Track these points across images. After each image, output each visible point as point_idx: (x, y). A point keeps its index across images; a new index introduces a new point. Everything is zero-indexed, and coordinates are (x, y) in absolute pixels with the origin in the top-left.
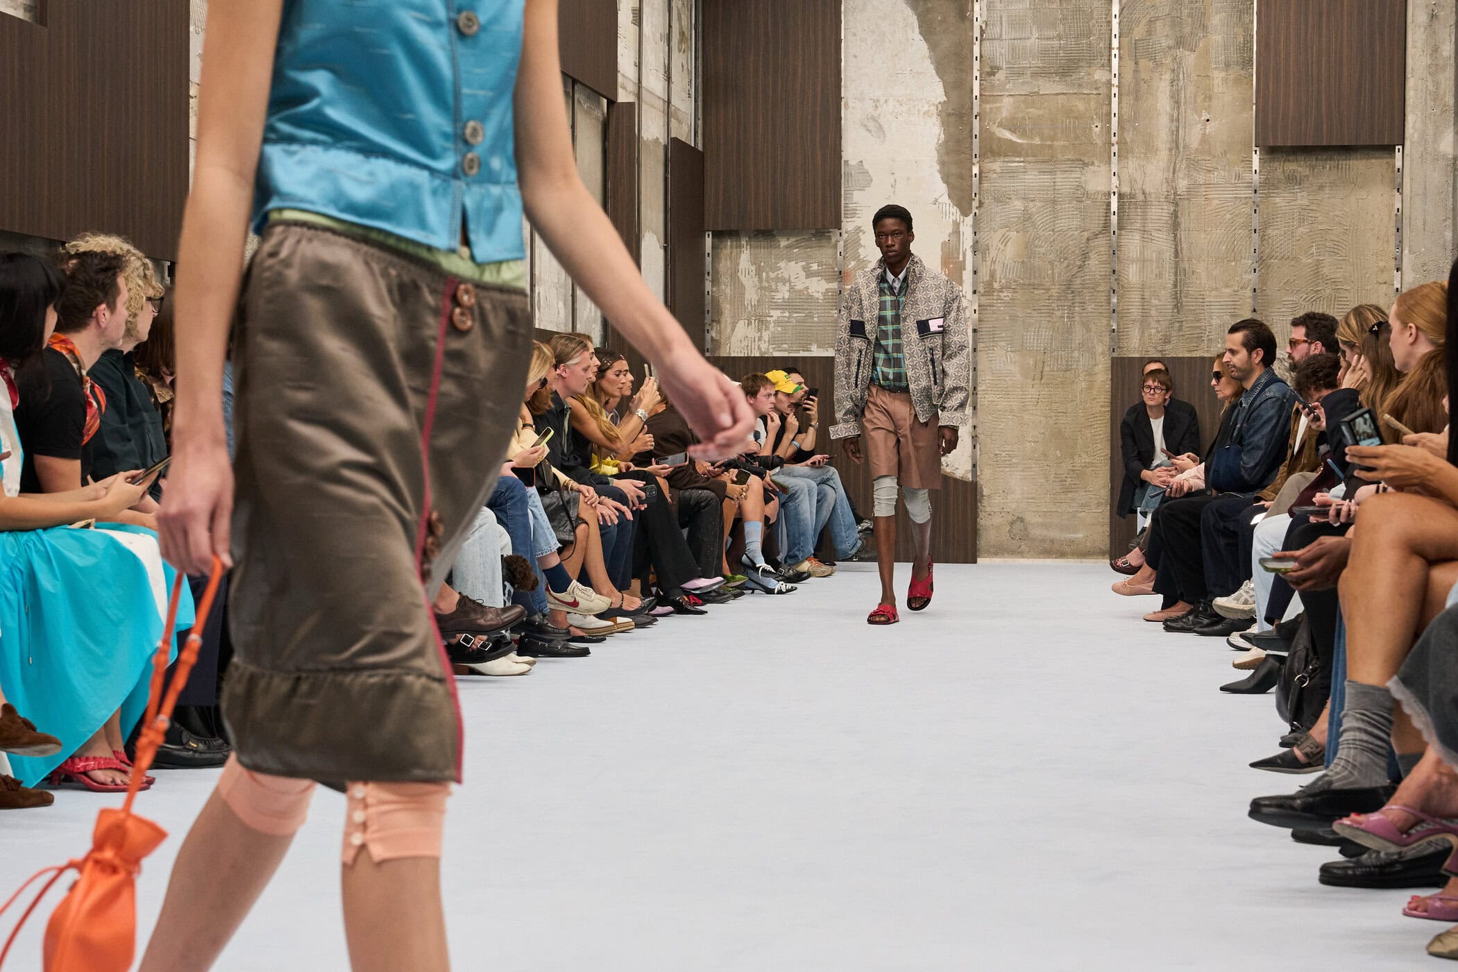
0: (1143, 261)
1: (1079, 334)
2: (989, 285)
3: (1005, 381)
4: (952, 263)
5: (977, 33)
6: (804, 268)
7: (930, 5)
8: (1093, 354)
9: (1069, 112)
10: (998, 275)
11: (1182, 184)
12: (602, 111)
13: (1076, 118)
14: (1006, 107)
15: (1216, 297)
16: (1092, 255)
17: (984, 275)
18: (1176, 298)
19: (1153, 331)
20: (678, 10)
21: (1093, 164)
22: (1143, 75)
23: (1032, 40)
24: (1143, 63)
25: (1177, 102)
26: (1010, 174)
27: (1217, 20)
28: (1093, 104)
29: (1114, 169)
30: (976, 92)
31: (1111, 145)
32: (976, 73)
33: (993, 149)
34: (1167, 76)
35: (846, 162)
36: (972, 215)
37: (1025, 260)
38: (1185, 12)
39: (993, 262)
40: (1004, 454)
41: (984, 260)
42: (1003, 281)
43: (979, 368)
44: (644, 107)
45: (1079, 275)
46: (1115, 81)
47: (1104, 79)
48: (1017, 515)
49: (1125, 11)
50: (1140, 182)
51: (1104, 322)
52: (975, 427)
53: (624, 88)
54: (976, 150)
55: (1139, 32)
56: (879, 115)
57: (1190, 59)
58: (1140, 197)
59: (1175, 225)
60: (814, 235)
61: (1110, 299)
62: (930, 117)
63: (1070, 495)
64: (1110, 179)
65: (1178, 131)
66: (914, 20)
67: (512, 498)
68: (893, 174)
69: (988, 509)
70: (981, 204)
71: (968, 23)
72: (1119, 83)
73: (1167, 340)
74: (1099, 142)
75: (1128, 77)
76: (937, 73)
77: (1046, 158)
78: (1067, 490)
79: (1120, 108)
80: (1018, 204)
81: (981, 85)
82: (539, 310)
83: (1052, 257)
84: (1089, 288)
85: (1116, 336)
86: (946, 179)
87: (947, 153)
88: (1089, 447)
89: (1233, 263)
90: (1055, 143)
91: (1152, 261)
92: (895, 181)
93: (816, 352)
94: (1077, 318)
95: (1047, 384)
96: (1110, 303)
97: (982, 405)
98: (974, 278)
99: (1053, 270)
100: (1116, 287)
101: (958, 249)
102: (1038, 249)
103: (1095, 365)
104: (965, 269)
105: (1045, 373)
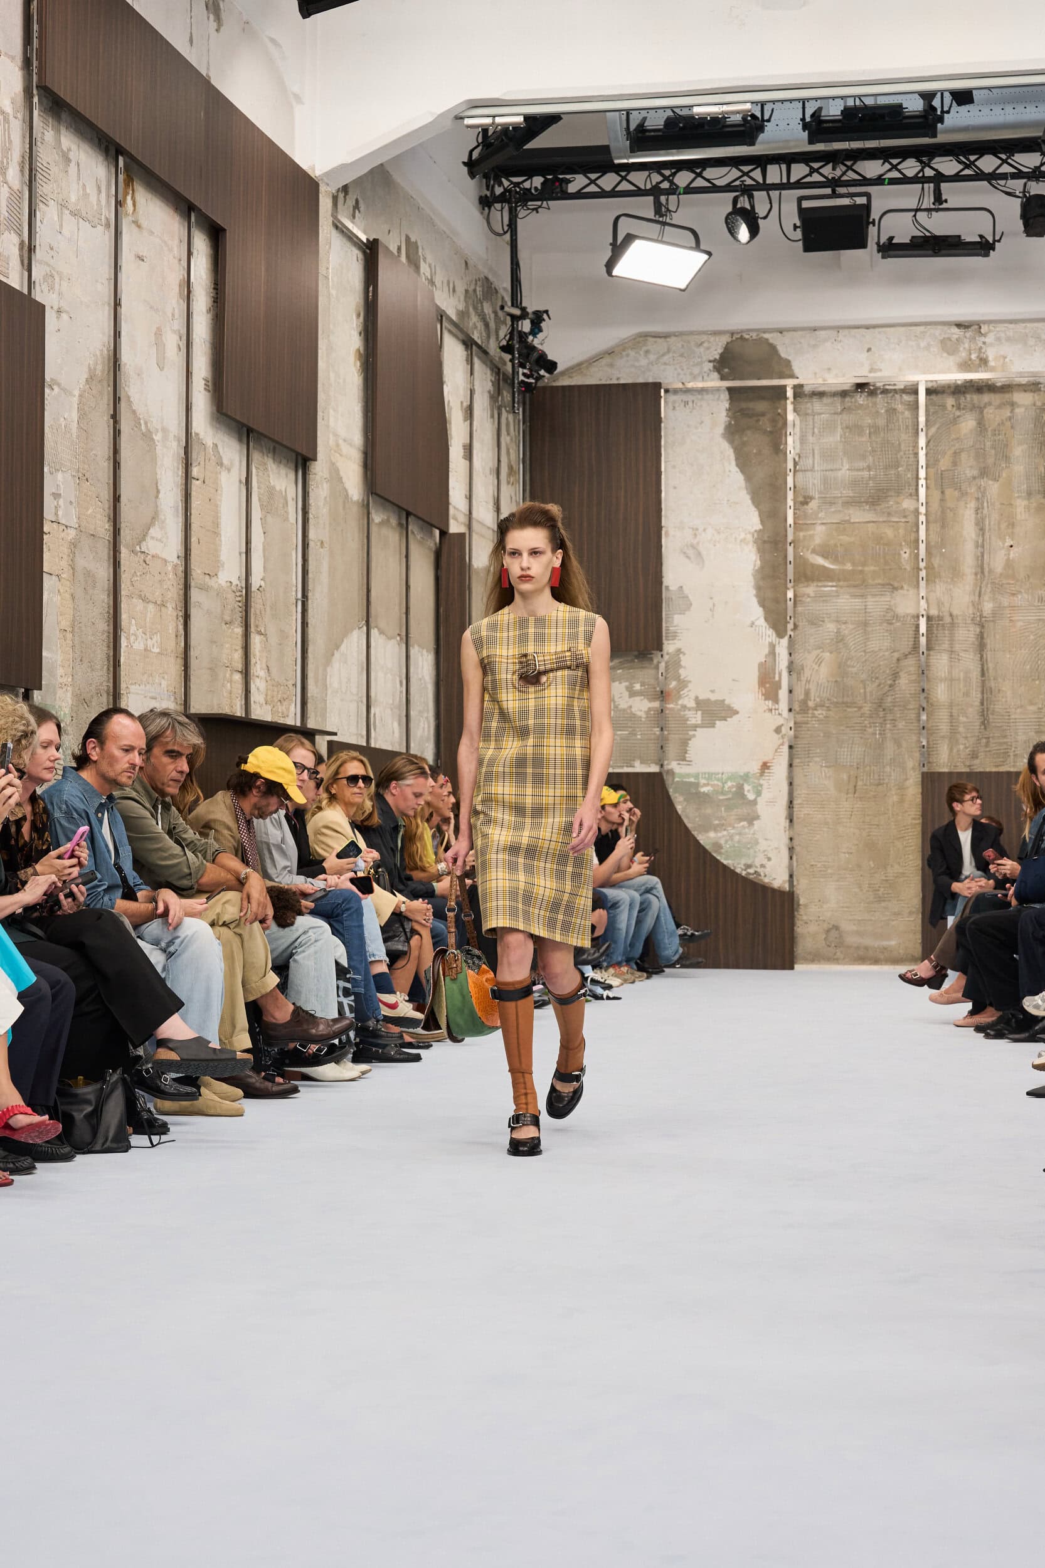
0: (951, 680)
1: (890, 750)
2: (804, 703)
3: (819, 794)
4: (768, 682)
5: (790, 465)
6: (627, 688)
7: (745, 439)
8: (904, 769)
9: (879, 539)
10: (812, 694)
11: (988, 607)
12: (435, 541)
13: (886, 544)
14: (819, 534)
15: (1021, 714)
16: (902, 675)
17: (799, 694)
18: (983, 715)
19: (962, 747)
20: (507, 445)
21: (902, 588)
22: (949, 504)
23: (843, 472)
24: (949, 492)
25: (982, 529)
26: (822, 597)
27: (1018, 451)
28: (901, 531)
29: (923, 593)
30: (790, 520)
31: (919, 569)
32: (790, 503)
33: (807, 574)
34: (972, 505)
35: (667, 587)
36: (786, 638)
37: (838, 679)
38: (988, 444)
39: (808, 681)
40: (819, 865)
41: (799, 679)
42: (818, 700)
43: (796, 782)
44: (475, 537)
45: (891, 693)
46: (923, 510)
47: (912, 508)
48: (832, 923)
49: (931, 443)
50: (947, 605)
51: (914, 738)
52: (791, 839)
53: (456, 519)
54: (790, 575)
55: (944, 463)
56: (698, 543)
57: (993, 488)
58: (948, 620)
59: (981, 646)
60: (637, 657)
61: (919, 717)
62: (747, 544)
63: (883, 904)
64: (919, 602)
65: (983, 556)
66: (730, 453)
67: (347, 910)
68: (711, 598)
69: (805, 918)
70: (796, 627)
71: (781, 455)
72: (927, 511)
73: (974, 755)
74: (908, 568)
75: (935, 506)
76: (753, 502)
77: (856, 582)
78: (880, 899)
79: (927, 535)
80: (831, 627)
81: (795, 514)
82: (375, 730)
83: (863, 676)
84: (899, 706)
85: (927, 752)
86: (762, 603)
87: (763, 578)
88: (900, 858)
89: (1037, 682)
90: (866, 569)
91: (959, 680)
92: (714, 605)
93: (639, 768)
94: (889, 735)
95: (860, 798)
96: (919, 720)
97: (798, 818)
98: (789, 697)
99: (865, 688)
100: (925, 705)
101: (774, 670)
102: (850, 669)
103: (906, 779)
104: (780, 688)
105: (858, 788)
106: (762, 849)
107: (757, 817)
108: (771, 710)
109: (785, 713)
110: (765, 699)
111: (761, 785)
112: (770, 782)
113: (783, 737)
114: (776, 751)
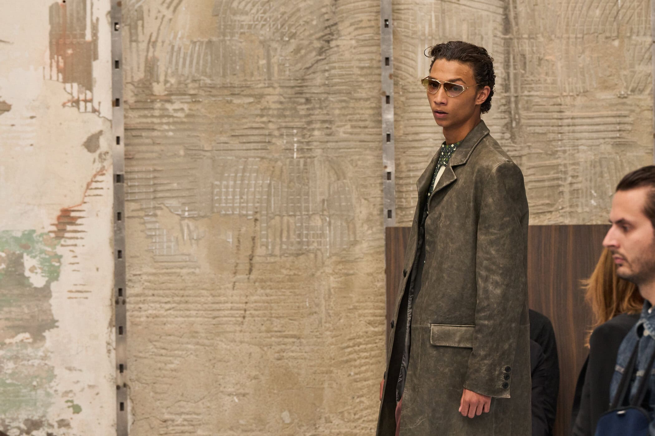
1: (322, 182)
2: (145, 87)
3: (179, 275)
4: (72, 45)
8: (350, 222)
10: (162, 68)
15: (585, 107)
16: (345, 28)
17: (134, 69)
37: (214, 39)
39: (152, 43)
40: (179, 420)
41: (133, 38)
42: (173, 80)
43: (128, 252)
45: (321, 66)
51: (370, 158)
52: (121, 368)
61: (380, 114)
83: (266, 32)
84: (340, 92)
88: (345, 403)
89: (616, 43)
94: (318, 152)
95: (262, 281)
96: (380, 122)
97: (134, 324)
98: (113, 74)
99: (268, 57)
100: (390, 92)
101: (82, 19)
102: (238, 18)
103: (355, 243)
104: (96, 58)
105: (256, 259)
106: (61, 389)
107: (52, 324)
108: (76, 103)
109: (106, 108)
110: (65, 81)
111: (59, 258)
112: (77, 250)
113: (102, 158)
114: (88, 187)
